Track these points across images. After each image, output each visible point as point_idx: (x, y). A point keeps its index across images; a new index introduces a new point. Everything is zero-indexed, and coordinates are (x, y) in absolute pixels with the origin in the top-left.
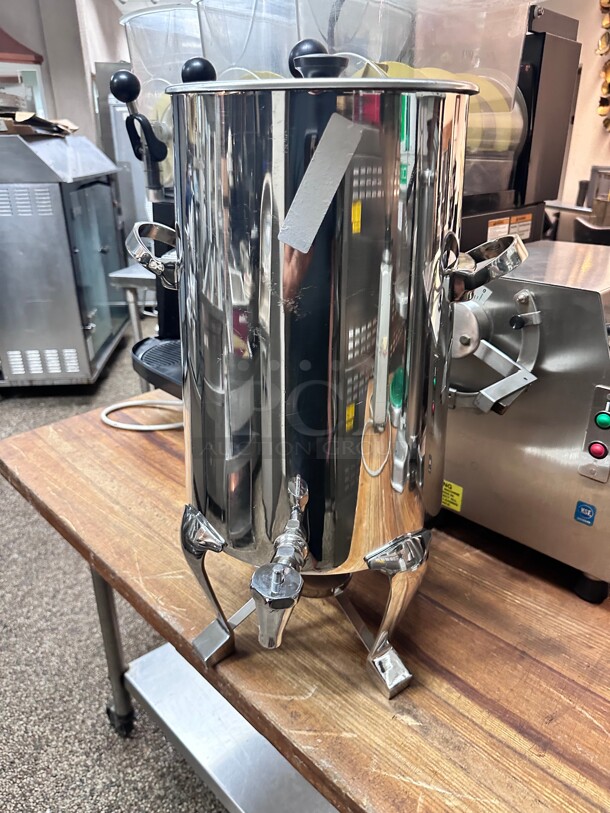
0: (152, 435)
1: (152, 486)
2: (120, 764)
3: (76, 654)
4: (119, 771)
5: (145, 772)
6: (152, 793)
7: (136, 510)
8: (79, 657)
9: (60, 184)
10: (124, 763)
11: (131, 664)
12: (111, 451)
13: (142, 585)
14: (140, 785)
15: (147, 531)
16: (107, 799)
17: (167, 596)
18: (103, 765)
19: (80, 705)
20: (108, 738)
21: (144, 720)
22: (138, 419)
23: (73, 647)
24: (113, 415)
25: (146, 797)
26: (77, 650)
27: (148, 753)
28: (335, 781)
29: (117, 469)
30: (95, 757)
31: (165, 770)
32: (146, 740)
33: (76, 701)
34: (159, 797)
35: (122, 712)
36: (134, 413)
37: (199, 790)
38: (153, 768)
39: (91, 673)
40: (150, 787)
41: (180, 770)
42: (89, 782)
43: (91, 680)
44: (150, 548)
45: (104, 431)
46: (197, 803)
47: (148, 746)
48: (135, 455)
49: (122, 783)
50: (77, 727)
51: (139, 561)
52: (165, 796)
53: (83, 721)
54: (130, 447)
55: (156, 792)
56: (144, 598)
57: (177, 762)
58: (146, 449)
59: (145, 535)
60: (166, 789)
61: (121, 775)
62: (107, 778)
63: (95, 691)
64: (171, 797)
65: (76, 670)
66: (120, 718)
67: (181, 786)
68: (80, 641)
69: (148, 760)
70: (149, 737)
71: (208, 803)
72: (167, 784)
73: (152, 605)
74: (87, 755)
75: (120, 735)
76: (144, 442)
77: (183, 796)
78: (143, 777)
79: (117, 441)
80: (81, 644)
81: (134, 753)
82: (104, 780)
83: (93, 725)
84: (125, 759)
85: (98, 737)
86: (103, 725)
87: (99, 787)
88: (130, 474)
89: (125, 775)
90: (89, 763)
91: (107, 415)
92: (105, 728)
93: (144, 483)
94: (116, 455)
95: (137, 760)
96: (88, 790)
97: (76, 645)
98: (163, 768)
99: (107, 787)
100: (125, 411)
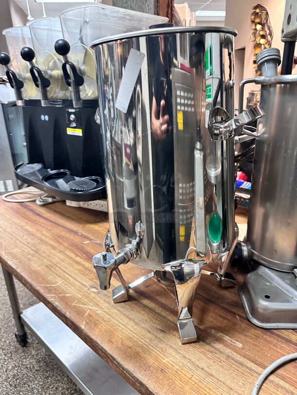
0: (23, 203)
1: (18, 221)
2: (20, 358)
3: (4, 313)
4: (20, 361)
5: (31, 361)
6: (34, 369)
7: (9, 230)
8: (5, 314)
9: (2, 104)
10: (22, 358)
11: (24, 311)
12: (4, 210)
13: (4, 254)
14: (29, 366)
15: (11, 237)
16: (13, 372)
17: (13, 257)
18: (12, 359)
19: (4, 335)
20: (16, 347)
21: (33, 339)
22: (18, 198)
23: (3, 311)
24: (9, 197)
25: (31, 371)
26: (4, 312)
27: (33, 352)
29: (5, 216)
30: (9, 356)
31: (40, 359)
32: (33, 347)
33: (2, 333)
34: (37, 370)
35: (21, 334)
36: (18, 196)
37: (55, 366)
38: (35, 359)
39: (10, 321)
40: (33, 367)
41: (47, 359)
42: (6, 366)
43: (10, 324)
44: (10, 242)
45: (3, 203)
46: (54, 372)
47: (34, 349)
48: (13, 211)
49: (21, 365)
50: (2, 344)
51: (5, 247)
52: (40, 370)
53: (5, 341)
54: (12, 209)
55: (36, 368)
56: (4, 258)
57: (46, 355)
58: (19, 209)
59: (9, 238)
60: (40, 367)
61: (21, 362)
62: (14, 364)
63: (11, 328)
64: (42, 370)
65: (3, 320)
66: (20, 336)
67: (47, 365)
68: (6, 308)
69: (33, 356)
70: (34, 346)
71: (59, 371)
72: (41, 365)
73: (6, 260)
74: (5, 355)
75: (21, 346)
76: (18, 205)
77: (48, 369)
78: (31, 363)
79: (7, 206)
81: (27, 353)
82: (13, 365)
83: (9, 343)
84: (23, 356)
85: (12, 347)
86: (14, 342)
87: (10, 368)
88: (9, 218)
89: (22, 362)
90: (6, 358)
91: (5, 197)
92: (15, 343)
93: (14, 221)
94: (5, 211)
95: (28, 356)
96: (5, 369)
97: (4, 309)
98: (39, 358)
99: (13, 368)
100: (13, 195)
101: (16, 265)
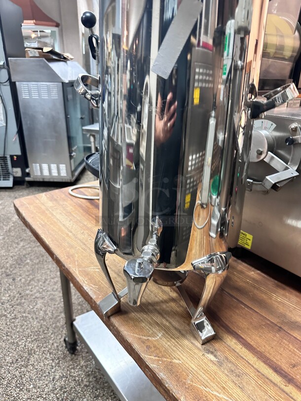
0: (92, 201)
1: (89, 225)
2: (68, 367)
3: (52, 311)
4: (68, 370)
5: (80, 372)
6: (83, 383)
7: (80, 236)
8: (54, 312)
9: (63, 83)
10: (70, 367)
11: (77, 318)
12: (72, 207)
13: (77, 272)
14: (77, 378)
15: (84, 246)
16: (60, 383)
17: (89, 279)
18: (60, 367)
19: (52, 336)
20: (64, 353)
21: (82, 347)
22: (86, 193)
23: (51, 307)
24: (75, 190)
25: (80, 385)
26: (53, 309)
27: (82, 363)
28: (167, 386)
29: (74, 216)
30: (57, 362)
31: (90, 372)
32: (82, 357)
33: (50, 334)
34: (86, 386)
35: (71, 341)
36: (85, 190)
37: (106, 385)
38: (84, 371)
39: (59, 321)
40: (82, 380)
41: (97, 374)
42: (53, 374)
43: (58, 324)
44: (84, 255)
45: (69, 198)
46: (104, 391)
47: (83, 359)
48: (83, 210)
49: (69, 376)
50: (50, 346)
51: (77, 261)
52: (89, 386)
53: (53, 344)
54: (81, 206)
55: (85, 383)
56: (78, 279)
57: (96, 369)
58: (88, 208)
59: (82, 248)
60: (90, 382)
61: (69, 372)
62: (62, 373)
63: (60, 330)
64: (92, 386)
65: (52, 319)
66: (70, 344)
67: (97, 381)
68: (55, 305)
69: (82, 367)
70: (84, 355)
71: (110, 391)
72: (91, 380)
73: (81, 283)
74: (53, 360)
75: (70, 352)
76: (88, 204)
77: (98, 387)
78: (79, 375)
79: (75, 203)
80: (56, 306)
81: (76, 362)
82: (60, 374)
83: (57, 346)
84: (71, 365)
85: (59, 352)
86: (62, 347)
87: (57, 377)
88: (79, 219)
89: (70, 372)
90: (53, 364)
91: (72, 190)
92: (63, 349)
93: (85, 223)
94: (73, 209)
95: (77, 366)
96: (52, 378)
97: (53, 306)
98: (89, 371)
99: (61, 378)
100: (81, 189)
101: (95, 293)
